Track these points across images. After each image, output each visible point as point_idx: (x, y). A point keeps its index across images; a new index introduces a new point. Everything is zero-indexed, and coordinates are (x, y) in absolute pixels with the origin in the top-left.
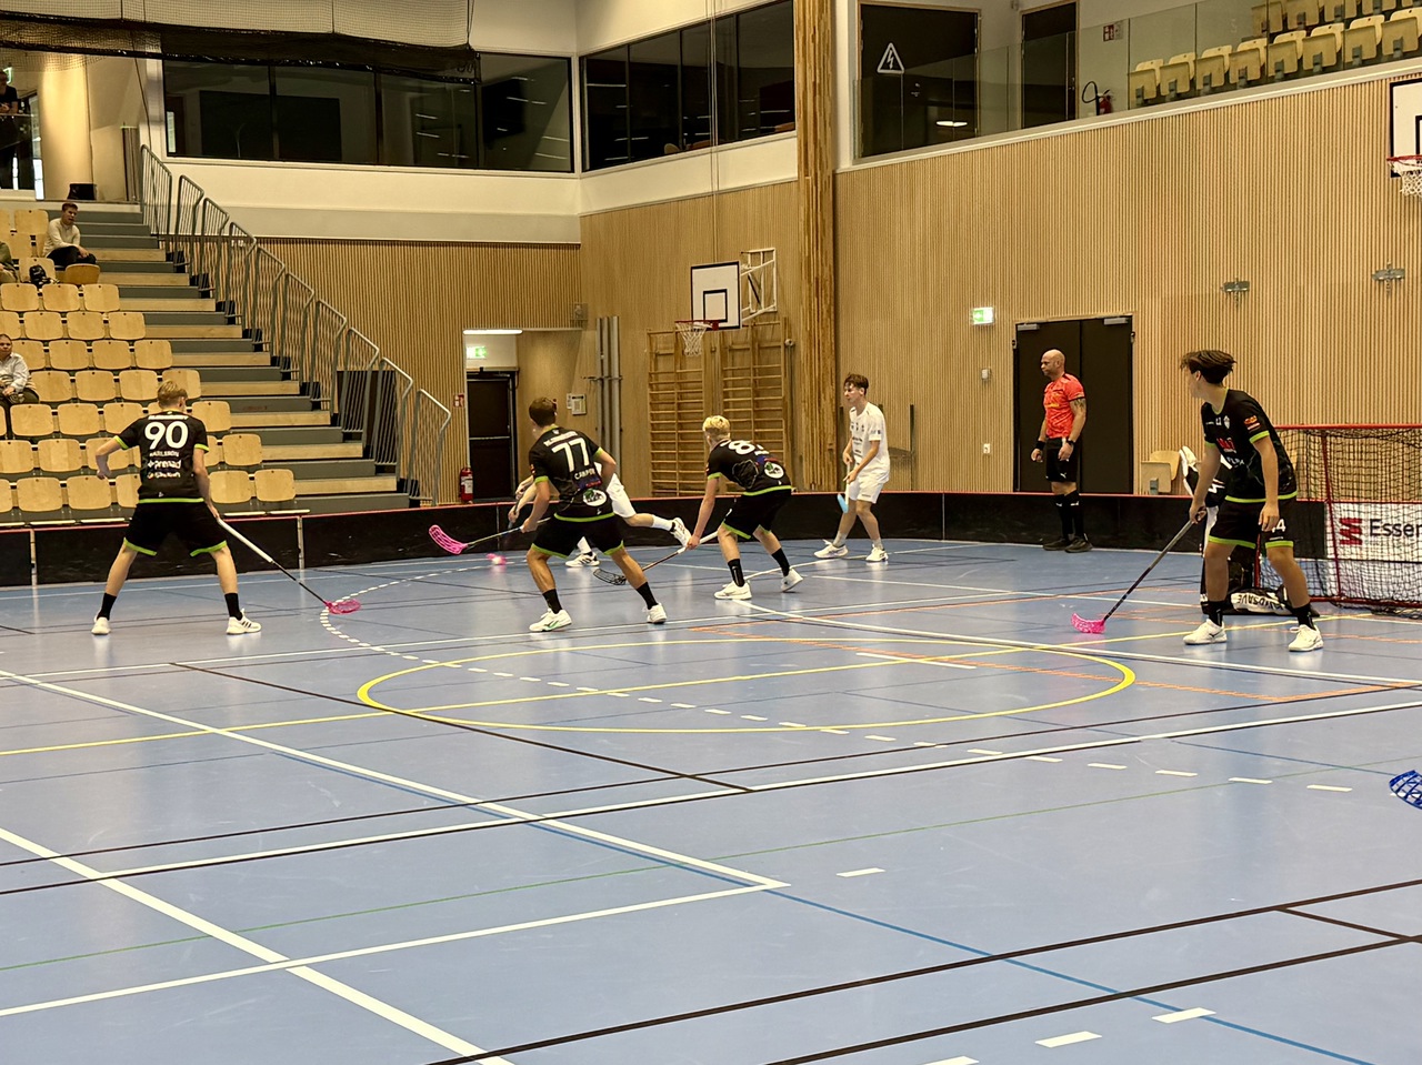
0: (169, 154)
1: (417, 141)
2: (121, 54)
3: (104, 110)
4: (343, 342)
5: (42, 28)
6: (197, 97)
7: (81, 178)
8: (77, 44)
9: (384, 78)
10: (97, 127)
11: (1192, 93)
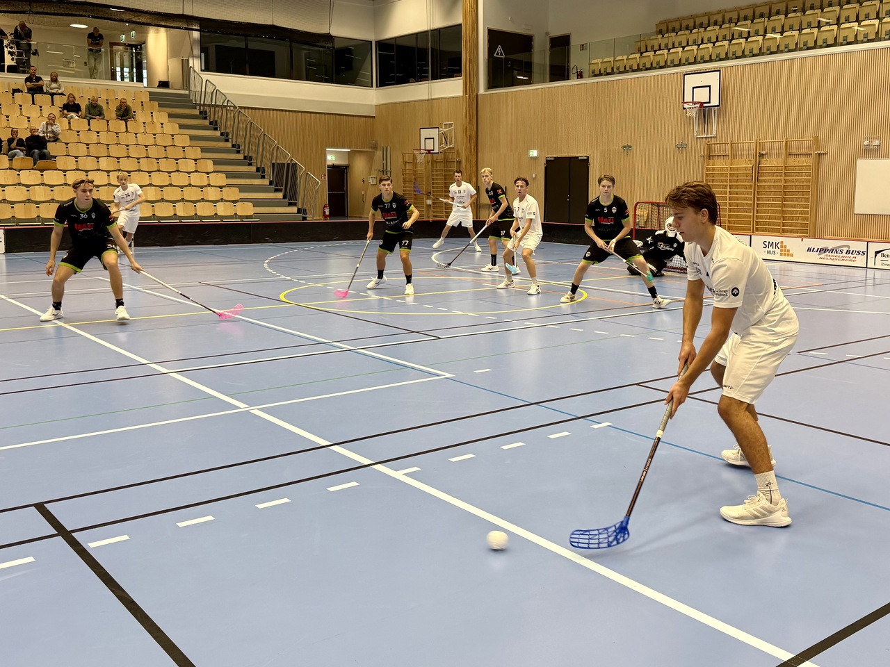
0: (202, 70)
1: (307, 70)
2: (182, 29)
3: (174, 51)
4: (275, 151)
5: (148, 16)
6: (214, 47)
7: (164, 79)
8: (163, 24)
9: (294, 44)
10: (172, 57)
11: (612, 73)
